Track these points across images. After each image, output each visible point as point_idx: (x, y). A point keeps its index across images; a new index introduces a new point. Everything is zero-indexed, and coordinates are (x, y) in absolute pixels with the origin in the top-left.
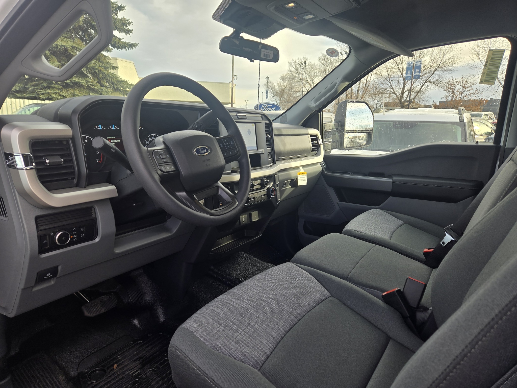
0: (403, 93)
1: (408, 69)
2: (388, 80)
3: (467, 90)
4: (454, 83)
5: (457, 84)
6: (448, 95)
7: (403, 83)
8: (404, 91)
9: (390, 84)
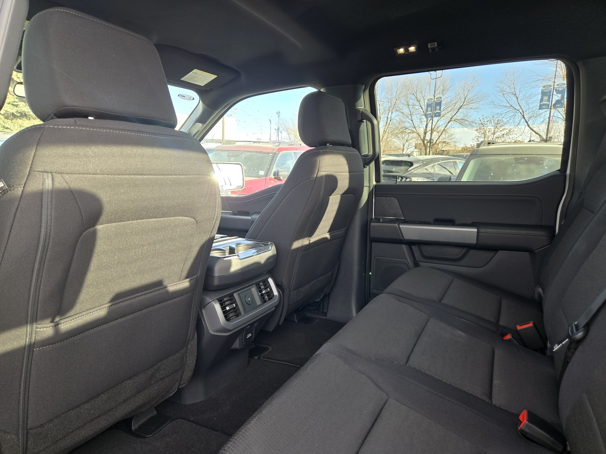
0: (425, 133)
1: (428, 105)
2: (410, 118)
3: (499, 130)
4: (485, 122)
5: (488, 123)
6: (480, 136)
7: (426, 122)
8: (427, 131)
9: (412, 122)
